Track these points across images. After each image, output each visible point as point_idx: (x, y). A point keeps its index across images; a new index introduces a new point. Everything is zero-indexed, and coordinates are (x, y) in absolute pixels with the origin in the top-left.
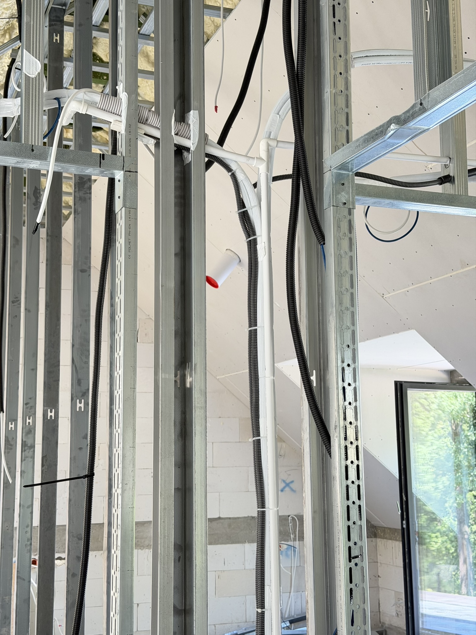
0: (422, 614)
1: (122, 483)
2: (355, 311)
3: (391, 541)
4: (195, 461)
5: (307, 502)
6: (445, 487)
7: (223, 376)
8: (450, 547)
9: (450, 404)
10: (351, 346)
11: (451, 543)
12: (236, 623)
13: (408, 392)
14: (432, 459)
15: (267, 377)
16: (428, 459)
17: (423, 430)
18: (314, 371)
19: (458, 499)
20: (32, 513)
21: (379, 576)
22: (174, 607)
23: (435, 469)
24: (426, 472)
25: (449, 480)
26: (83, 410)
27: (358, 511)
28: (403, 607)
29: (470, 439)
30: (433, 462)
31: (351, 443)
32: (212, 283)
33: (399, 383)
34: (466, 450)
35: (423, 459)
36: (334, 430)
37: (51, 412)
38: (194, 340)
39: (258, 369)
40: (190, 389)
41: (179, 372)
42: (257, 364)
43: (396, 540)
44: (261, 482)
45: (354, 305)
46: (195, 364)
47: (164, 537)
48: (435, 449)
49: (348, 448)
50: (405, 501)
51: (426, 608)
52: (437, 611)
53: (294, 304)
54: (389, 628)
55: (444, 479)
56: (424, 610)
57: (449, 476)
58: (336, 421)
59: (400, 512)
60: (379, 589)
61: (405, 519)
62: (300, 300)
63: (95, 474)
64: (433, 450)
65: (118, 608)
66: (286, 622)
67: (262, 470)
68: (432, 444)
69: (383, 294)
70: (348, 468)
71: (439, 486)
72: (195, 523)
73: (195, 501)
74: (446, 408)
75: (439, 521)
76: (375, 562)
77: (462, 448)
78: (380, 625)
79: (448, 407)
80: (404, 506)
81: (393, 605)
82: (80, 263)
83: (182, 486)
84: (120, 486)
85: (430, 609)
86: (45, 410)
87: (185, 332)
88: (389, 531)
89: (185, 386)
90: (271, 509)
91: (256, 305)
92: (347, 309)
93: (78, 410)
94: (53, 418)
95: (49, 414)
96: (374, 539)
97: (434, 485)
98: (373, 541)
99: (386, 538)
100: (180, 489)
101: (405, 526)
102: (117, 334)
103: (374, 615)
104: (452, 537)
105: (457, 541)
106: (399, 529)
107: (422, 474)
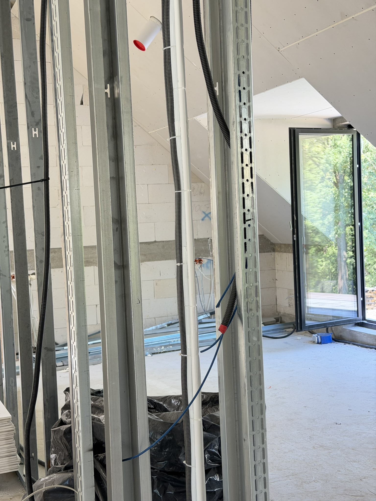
0: (308, 307)
1: (69, 170)
2: (248, 28)
3: (285, 253)
4: (125, 155)
5: (212, 185)
6: (329, 222)
7: (154, 131)
8: (332, 268)
9: (335, 158)
10: (246, 57)
11: (332, 265)
12: (170, 316)
13: (300, 136)
14: (320, 203)
15: (179, 88)
16: (317, 202)
17: (314, 183)
18: (217, 83)
19: (339, 231)
20: (7, 227)
21: (276, 279)
22: (115, 263)
23: (322, 210)
24: (316, 212)
25: (332, 217)
26: (37, 136)
27: (250, 188)
28: (293, 300)
29: (350, 185)
30: (320, 204)
31: (246, 135)
32: (140, 46)
33: (293, 130)
34: (346, 194)
35: (313, 203)
36: (232, 126)
37: (13, 144)
38: (119, 57)
39: (172, 82)
40: (118, 99)
41: (108, 85)
42: (172, 78)
43: (289, 252)
44: (177, 171)
45: (248, 22)
46: (121, 77)
47: (104, 212)
48: (323, 195)
49: (243, 139)
50: (296, 220)
51: (310, 303)
52: (319, 304)
53: (199, 26)
54: (283, 315)
55: (329, 217)
56: (309, 304)
57: (333, 214)
58: (234, 118)
59: (292, 228)
60: (276, 289)
61: (295, 234)
62: (205, 23)
63: (50, 178)
64: (321, 195)
65: (72, 262)
66: (207, 314)
67: (177, 162)
68: (321, 191)
69: (279, 48)
70: (243, 155)
71: (325, 222)
72: (127, 201)
73: (127, 185)
74: (332, 162)
75: (325, 251)
76: (273, 270)
77: (343, 193)
78: (277, 314)
79: (334, 161)
80: (295, 224)
81: (287, 299)
82: (25, 13)
83: (117, 176)
84: (67, 173)
85: (314, 303)
86: (9, 143)
87: (112, 51)
88: (284, 246)
89: (114, 97)
90: (185, 191)
91: (169, 28)
92: (242, 25)
93: (34, 136)
94: (16, 149)
95: (12, 146)
96: (273, 253)
97: (321, 221)
98: (272, 254)
99: (282, 252)
100: (115, 178)
101: (295, 239)
102: (56, 52)
103: (273, 307)
104: (333, 260)
105: (337, 263)
106: (291, 244)
107: (313, 214)
